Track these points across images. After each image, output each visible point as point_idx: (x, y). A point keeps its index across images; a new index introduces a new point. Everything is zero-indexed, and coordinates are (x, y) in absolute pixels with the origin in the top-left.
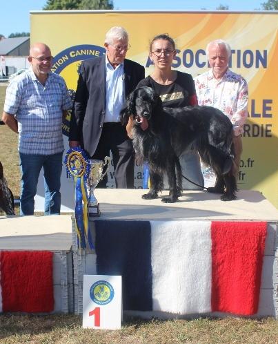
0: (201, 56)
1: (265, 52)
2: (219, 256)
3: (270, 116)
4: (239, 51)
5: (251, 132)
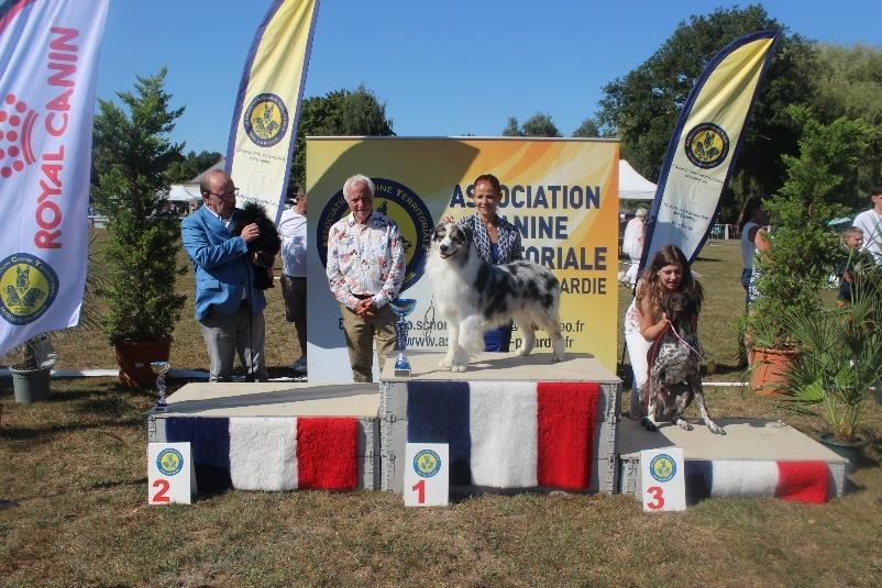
0: (518, 193)
1: (598, 189)
2: (546, 421)
3: (604, 268)
4: (565, 188)
5: (580, 288)
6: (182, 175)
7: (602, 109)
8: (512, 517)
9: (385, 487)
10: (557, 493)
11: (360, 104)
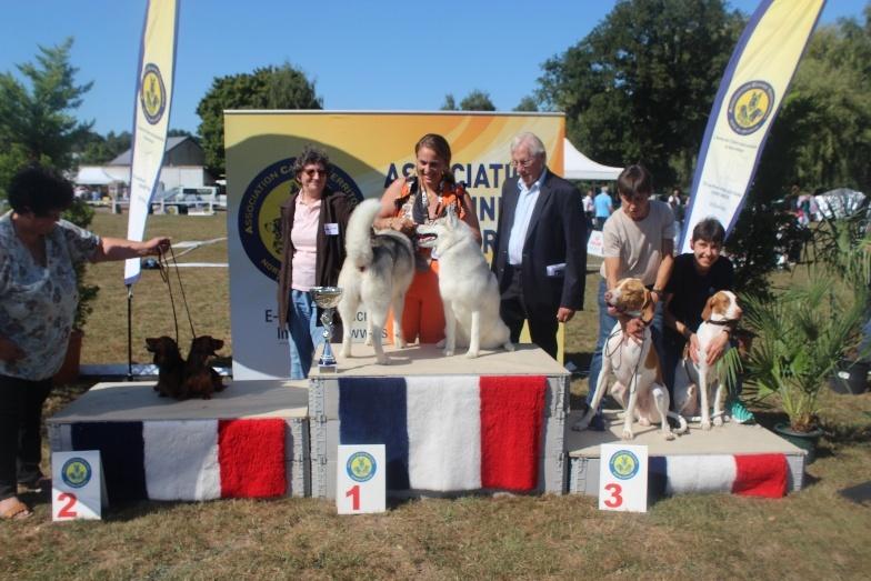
0: (458, 171)
2: (489, 418)
6: (101, 156)
8: (454, 523)
9: (315, 493)
10: (502, 494)
11: (288, 81)
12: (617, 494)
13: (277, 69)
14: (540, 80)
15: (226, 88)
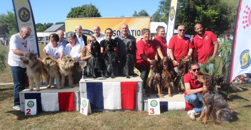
2: (123, 92)
6: (42, 30)
7: (159, 8)
10: (127, 111)
11: (91, 8)
12: (152, 111)
13: (88, 5)
14: (159, 6)
15: (75, 11)
